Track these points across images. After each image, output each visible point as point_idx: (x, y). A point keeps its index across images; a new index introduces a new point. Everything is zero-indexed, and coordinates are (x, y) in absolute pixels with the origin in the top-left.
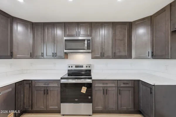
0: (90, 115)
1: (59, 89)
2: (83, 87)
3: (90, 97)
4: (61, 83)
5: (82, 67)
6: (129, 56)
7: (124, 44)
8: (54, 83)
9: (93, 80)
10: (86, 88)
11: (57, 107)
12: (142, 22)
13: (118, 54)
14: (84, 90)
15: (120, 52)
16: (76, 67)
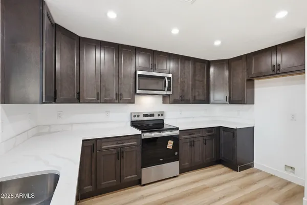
0: (175, 177)
1: (139, 148)
2: (170, 141)
3: (176, 154)
4: (143, 139)
5: (152, 115)
6: (207, 101)
7: (203, 86)
8: (131, 140)
9: (180, 131)
10: (172, 142)
11: (136, 176)
12: (219, 63)
13: (197, 98)
14: (170, 145)
15: (199, 95)
16: (145, 115)
